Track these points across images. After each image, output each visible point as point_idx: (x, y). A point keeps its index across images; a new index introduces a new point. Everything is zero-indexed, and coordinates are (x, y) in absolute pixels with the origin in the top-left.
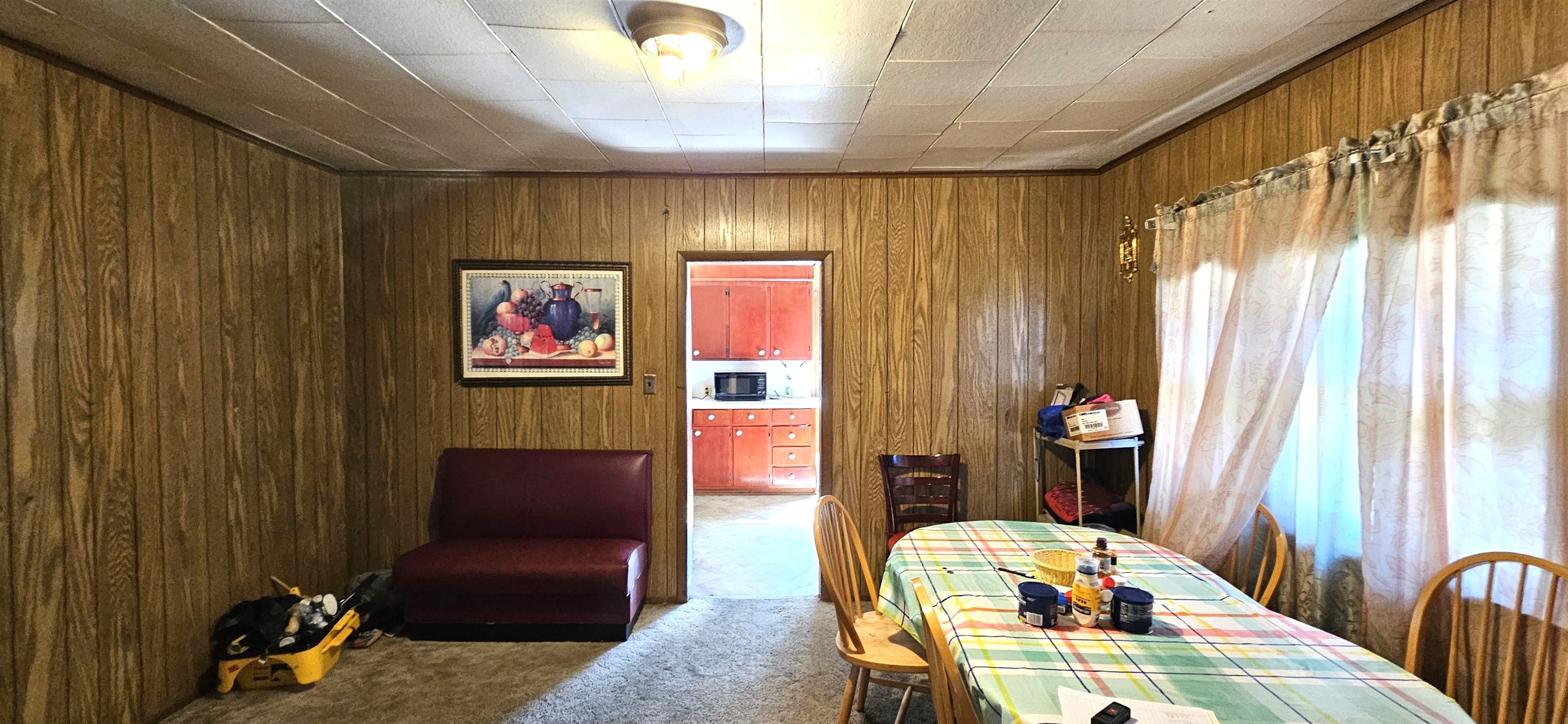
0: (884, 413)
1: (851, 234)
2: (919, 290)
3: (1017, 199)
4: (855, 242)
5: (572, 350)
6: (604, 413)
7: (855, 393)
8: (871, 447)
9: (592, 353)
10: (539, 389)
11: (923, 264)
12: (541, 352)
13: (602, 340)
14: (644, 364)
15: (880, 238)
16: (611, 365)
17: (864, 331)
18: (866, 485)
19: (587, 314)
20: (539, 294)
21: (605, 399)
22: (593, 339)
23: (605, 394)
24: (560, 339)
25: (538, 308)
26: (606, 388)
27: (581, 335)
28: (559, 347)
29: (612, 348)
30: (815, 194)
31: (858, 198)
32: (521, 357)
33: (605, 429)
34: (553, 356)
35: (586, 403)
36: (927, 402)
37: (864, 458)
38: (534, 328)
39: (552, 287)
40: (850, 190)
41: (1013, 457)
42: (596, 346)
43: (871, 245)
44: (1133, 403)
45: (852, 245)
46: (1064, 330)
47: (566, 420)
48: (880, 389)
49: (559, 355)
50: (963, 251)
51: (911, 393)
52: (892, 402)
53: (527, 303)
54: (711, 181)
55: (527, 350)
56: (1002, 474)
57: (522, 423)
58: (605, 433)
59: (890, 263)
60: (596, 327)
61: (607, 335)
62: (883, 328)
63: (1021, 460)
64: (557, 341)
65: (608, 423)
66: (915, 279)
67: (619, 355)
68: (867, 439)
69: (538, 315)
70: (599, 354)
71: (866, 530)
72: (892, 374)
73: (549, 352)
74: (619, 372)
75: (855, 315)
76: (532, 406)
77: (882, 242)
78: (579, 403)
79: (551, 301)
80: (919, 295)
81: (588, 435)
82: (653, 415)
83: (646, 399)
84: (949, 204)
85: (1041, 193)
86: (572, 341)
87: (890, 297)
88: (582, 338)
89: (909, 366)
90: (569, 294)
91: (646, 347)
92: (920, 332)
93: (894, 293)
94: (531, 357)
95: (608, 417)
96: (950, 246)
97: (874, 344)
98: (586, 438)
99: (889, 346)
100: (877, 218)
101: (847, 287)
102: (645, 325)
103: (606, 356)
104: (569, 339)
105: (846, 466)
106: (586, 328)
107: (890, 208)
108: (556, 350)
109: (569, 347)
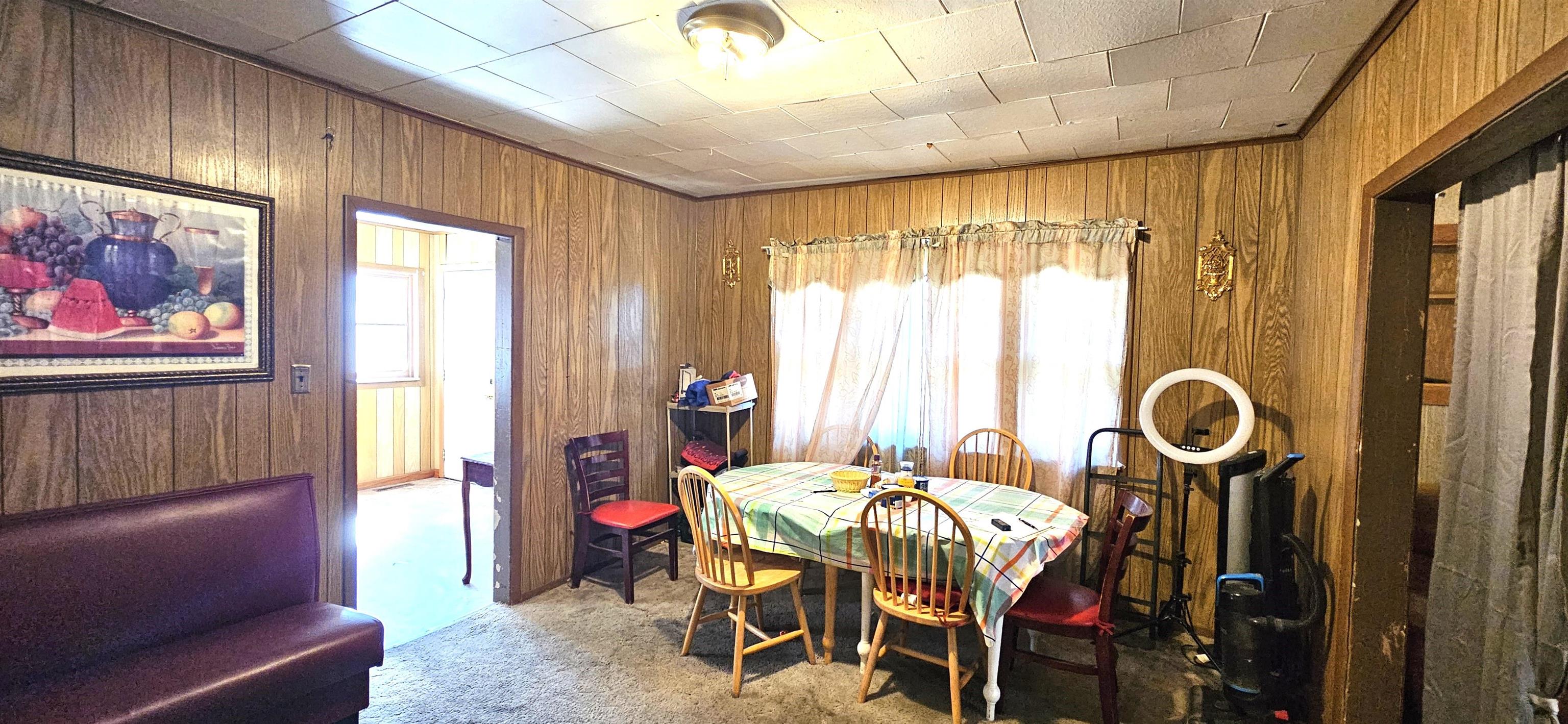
0: (565, 397)
1: (539, 214)
2: (593, 279)
3: (654, 209)
4: (543, 223)
5: (156, 327)
6: (220, 427)
7: (542, 378)
8: (556, 432)
9: (198, 331)
10: (70, 397)
11: (595, 253)
12: (80, 328)
13: (218, 313)
14: (292, 350)
15: (563, 222)
16: (237, 350)
17: (549, 313)
18: (551, 471)
19: (188, 269)
20: (76, 223)
21: (221, 406)
22: (201, 311)
23: (223, 398)
24: (126, 307)
25: (71, 248)
26: (223, 388)
27: (174, 303)
28: (123, 322)
29: (238, 324)
30: (507, 164)
31: (545, 178)
32: (23, 337)
33: (221, 451)
34: (110, 335)
35: (183, 415)
36: (598, 384)
37: (550, 443)
38: (60, 284)
39: (109, 215)
40: (538, 168)
41: (651, 429)
42: (207, 321)
43: (556, 229)
44: (750, 375)
45: (540, 225)
46: (679, 321)
47: (139, 447)
48: (562, 374)
49: (125, 334)
50: (622, 246)
51: (586, 375)
52: (571, 387)
53: (43, 237)
54: (391, 114)
55: (45, 324)
56: (645, 443)
57: (21, 464)
58: (222, 458)
59: (571, 250)
60: (207, 290)
61: (228, 305)
62: (565, 312)
63: (656, 429)
64: (120, 312)
65: (226, 442)
66: (590, 267)
67: (250, 336)
68: (552, 425)
69: (72, 261)
70: (214, 334)
71: (550, 518)
72: (572, 358)
73: (101, 329)
74: (250, 361)
75: (543, 299)
76: (51, 428)
77: (564, 227)
78: (167, 416)
79: (105, 239)
80: (592, 284)
81: (187, 465)
82: (307, 421)
83: (295, 401)
84: (613, 204)
85: (667, 208)
86: (153, 312)
87: (570, 282)
88: (176, 307)
89: (585, 350)
90: (150, 231)
91: (295, 325)
92: (593, 318)
93: (574, 279)
94: (54, 338)
95: (226, 432)
96: (613, 242)
97: (558, 329)
98: (182, 471)
99: (569, 329)
100: (561, 201)
101: (535, 268)
102: (294, 293)
103: (226, 337)
104: (147, 308)
105: (534, 455)
106: (185, 291)
107: (571, 195)
108: (117, 325)
109: (149, 321)
